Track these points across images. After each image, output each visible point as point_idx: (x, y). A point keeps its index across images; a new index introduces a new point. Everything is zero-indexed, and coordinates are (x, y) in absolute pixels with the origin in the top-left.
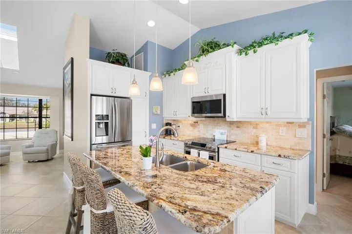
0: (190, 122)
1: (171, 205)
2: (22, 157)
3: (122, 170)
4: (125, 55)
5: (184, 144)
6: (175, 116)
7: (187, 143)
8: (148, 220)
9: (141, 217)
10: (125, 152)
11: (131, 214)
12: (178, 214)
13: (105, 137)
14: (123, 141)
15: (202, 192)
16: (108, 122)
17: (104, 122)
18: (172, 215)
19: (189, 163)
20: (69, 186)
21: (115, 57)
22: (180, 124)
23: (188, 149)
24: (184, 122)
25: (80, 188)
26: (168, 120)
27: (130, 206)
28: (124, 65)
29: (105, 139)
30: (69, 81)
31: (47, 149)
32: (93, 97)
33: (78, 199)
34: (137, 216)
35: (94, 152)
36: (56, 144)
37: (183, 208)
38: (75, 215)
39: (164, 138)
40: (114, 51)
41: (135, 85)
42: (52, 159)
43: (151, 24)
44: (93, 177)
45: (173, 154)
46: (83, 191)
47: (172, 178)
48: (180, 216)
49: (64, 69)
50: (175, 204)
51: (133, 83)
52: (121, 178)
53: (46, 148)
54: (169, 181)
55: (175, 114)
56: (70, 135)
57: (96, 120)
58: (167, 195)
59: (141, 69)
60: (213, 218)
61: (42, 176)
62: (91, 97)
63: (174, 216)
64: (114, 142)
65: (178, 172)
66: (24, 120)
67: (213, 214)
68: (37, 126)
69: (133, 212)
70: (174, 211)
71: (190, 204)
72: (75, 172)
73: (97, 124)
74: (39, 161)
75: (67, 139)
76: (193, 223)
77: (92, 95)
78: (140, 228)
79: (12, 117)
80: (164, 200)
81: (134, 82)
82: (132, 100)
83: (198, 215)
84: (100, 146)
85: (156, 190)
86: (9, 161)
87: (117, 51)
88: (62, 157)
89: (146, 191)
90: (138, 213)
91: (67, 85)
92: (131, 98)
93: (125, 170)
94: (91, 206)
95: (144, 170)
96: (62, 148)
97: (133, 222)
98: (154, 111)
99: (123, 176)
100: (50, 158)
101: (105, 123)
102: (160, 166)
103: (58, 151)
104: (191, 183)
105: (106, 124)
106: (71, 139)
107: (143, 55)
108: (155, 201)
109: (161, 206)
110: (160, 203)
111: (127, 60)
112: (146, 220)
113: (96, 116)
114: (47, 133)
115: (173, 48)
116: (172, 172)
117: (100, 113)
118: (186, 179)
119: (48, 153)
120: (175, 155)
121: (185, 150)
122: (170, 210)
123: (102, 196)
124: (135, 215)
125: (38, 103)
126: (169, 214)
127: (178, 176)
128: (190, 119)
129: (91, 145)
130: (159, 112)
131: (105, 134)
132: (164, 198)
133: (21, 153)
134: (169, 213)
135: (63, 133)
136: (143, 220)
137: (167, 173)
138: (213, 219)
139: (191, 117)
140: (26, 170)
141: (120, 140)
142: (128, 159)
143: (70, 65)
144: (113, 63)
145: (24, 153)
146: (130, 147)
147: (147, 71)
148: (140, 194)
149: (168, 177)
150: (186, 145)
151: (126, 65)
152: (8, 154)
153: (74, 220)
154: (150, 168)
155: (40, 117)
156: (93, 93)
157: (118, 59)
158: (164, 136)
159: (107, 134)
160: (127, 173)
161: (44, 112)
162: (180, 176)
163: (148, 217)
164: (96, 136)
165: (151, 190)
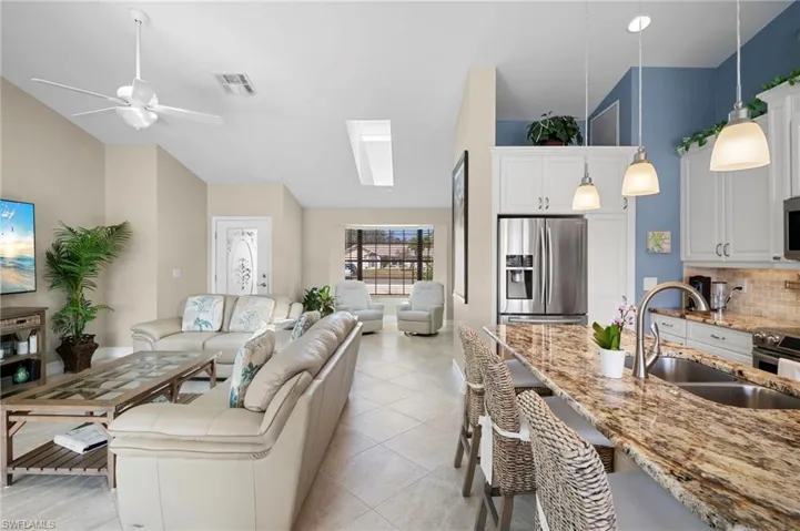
0: (787, 277)
1: (653, 455)
2: (396, 324)
3: (552, 367)
4: (571, 119)
5: (751, 339)
6: (723, 258)
7: (764, 340)
8: (588, 457)
9: (574, 447)
10: (566, 334)
11: (556, 438)
12: (666, 477)
13: (526, 302)
14: (566, 314)
15: (762, 459)
16: (531, 271)
17: (523, 271)
18: (652, 475)
19: (748, 388)
20: (461, 381)
21: (548, 130)
22: (745, 284)
23: (769, 359)
24: (757, 275)
25: (477, 386)
26: (697, 268)
27: (554, 423)
28: (567, 142)
29: (526, 306)
30: (461, 195)
31: (430, 316)
32: (502, 220)
33: (475, 406)
34: (565, 442)
35: (503, 328)
36: (443, 309)
37: (685, 471)
38: (469, 436)
39: (682, 317)
40: (545, 118)
41: (589, 187)
42: (437, 334)
43: (639, 24)
44: (496, 367)
45: (699, 358)
46: (481, 393)
47: (676, 408)
48: (671, 482)
49: (455, 172)
50: (668, 457)
51: (584, 184)
52: (549, 380)
53: (427, 314)
54: (666, 412)
55: (723, 249)
56: (463, 294)
57: (508, 266)
58: (648, 435)
59: (613, 144)
60: (775, 519)
61: (422, 360)
62: (498, 221)
63: (656, 478)
64: (545, 314)
65: (699, 400)
66: (397, 267)
67: (778, 512)
68: (416, 275)
69: (559, 434)
70: (657, 468)
71: (709, 470)
72: (469, 357)
73: (510, 273)
74: (418, 335)
75: (458, 299)
76: (703, 504)
77: (500, 217)
78: (569, 465)
79: (385, 261)
80: (638, 443)
81: (586, 181)
82: (586, 220)
83: (725, 496)
84: (515, 319)
85: (621, 419)
86: (381, 328)
87: (552, 115)
88: (450, 334)
89: (596, 415)
90: (568, 438)
91: (458, 203)
92: (586, 217)
93: (560, 368)
94: (493, 420)
95: (603, 377)
96: (450, 316)
97: (556, 450)
98: (651, 245)
99: (552, 378)
100: (433, 332)
101: (526, 271)
102: (647, 377)
103: (445, 322)
104: (733, 433)
105: (528, 275)
106: (463, 300)
107: (618, 107)
108: (614, 438)
109: (628, 451)
110: (626, 445)
111: (575, 130)
112: (582, 453)
113: (508, 257)
114: (430, 288)
115: (715, 65)
116: (679, 396)
117: (515, 252)
118: (719, 420)
119: (430, 322)
120: (705, 361)
121: (755, 357)
122: (648, 462)
123: (512, 406)
124: (561, 440)
125: (416, 237)
126: (646, 473)
127: (695, 407)
128: (778, 266)
129: (499, 314)
130: (667, 247)
131: (525, 296)
132: (640, 439)
133: (395, 318)
134: (646, 469)
135: (453, 288)
136: (576, 453)
137: (663, 395)
138: (771, 520)
139: (783, 259)
140: (401, 345)
141: (559, 312)
142: (569, 350)
143: (463, 166)
144: (542, 143)
145: (400, 319)
146: (578, 327)
147: (630, 145)
148: (584, 417)
149: (662, 404)
150: (760, 343)
151: (574, 140)
152: (380, 317)
153: (467, 442)
154: (620, 376)
155: (420, 260)
156: (504, 212)
157: (555, 133)
158: (684, 312)
159: (529, 296)
160: (561, 375)
161: (425, 253)
162: (700, 410)
163: (587, 451)
164: (507, 298)
165: (610, 416)
